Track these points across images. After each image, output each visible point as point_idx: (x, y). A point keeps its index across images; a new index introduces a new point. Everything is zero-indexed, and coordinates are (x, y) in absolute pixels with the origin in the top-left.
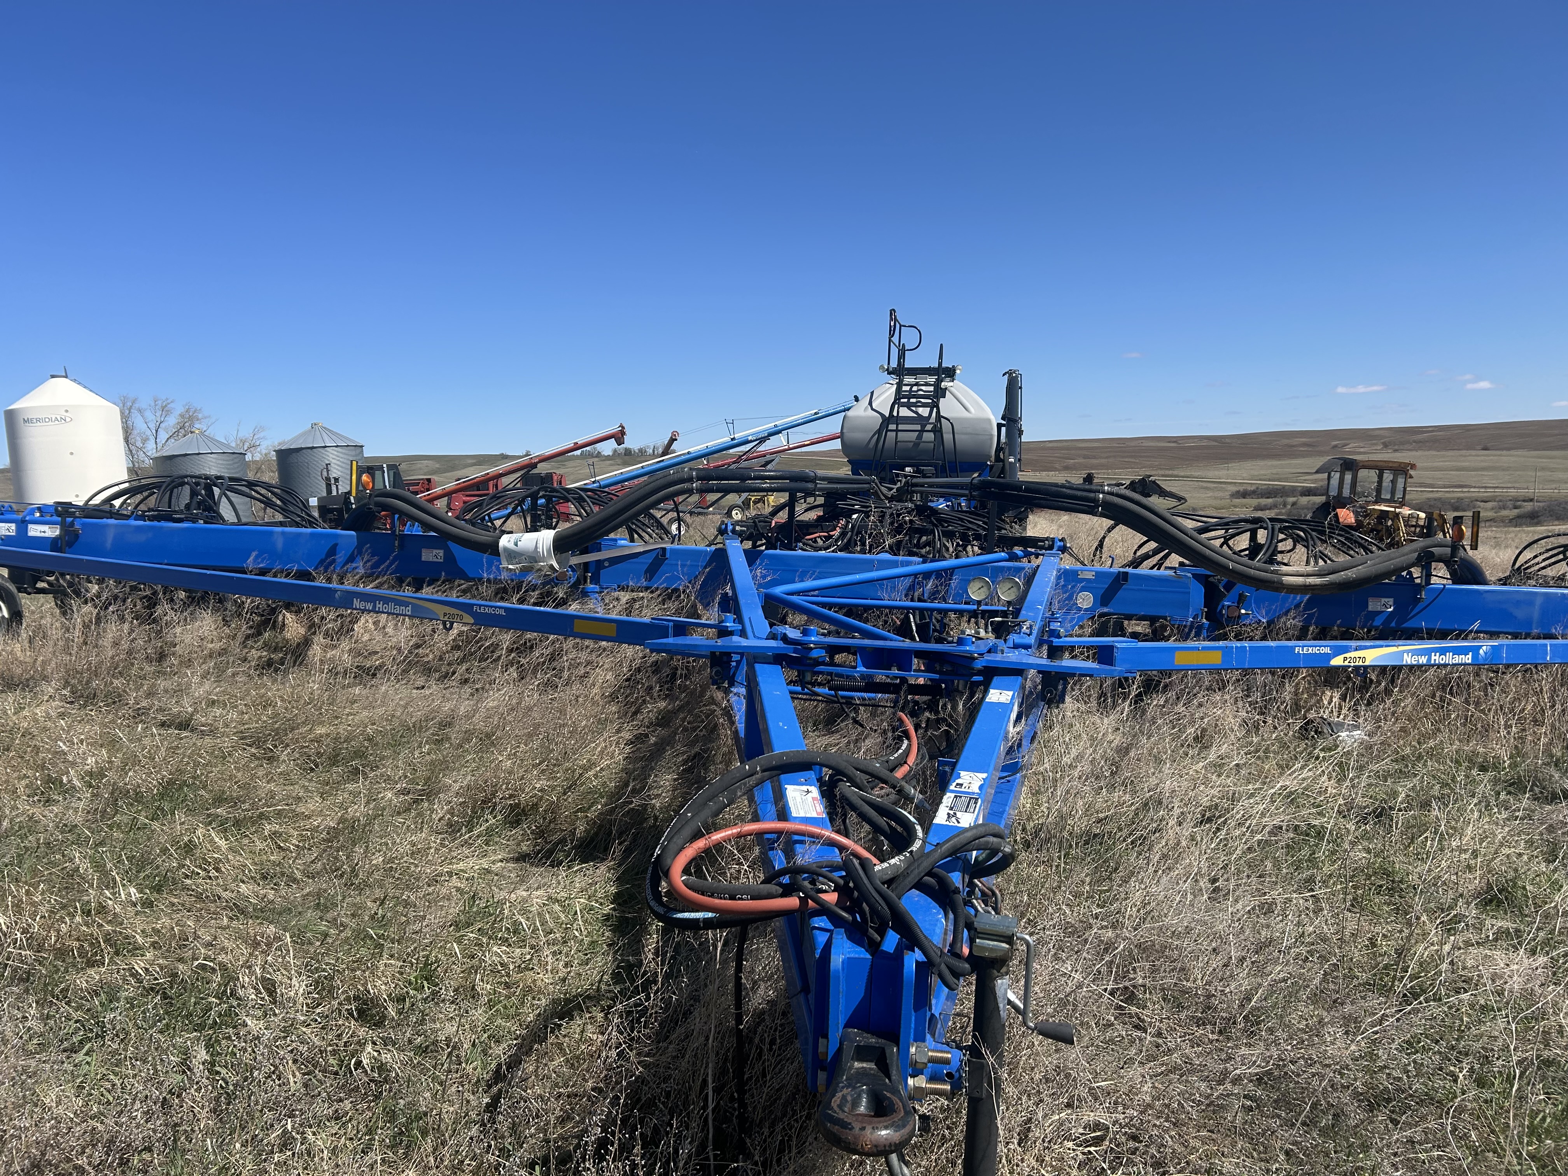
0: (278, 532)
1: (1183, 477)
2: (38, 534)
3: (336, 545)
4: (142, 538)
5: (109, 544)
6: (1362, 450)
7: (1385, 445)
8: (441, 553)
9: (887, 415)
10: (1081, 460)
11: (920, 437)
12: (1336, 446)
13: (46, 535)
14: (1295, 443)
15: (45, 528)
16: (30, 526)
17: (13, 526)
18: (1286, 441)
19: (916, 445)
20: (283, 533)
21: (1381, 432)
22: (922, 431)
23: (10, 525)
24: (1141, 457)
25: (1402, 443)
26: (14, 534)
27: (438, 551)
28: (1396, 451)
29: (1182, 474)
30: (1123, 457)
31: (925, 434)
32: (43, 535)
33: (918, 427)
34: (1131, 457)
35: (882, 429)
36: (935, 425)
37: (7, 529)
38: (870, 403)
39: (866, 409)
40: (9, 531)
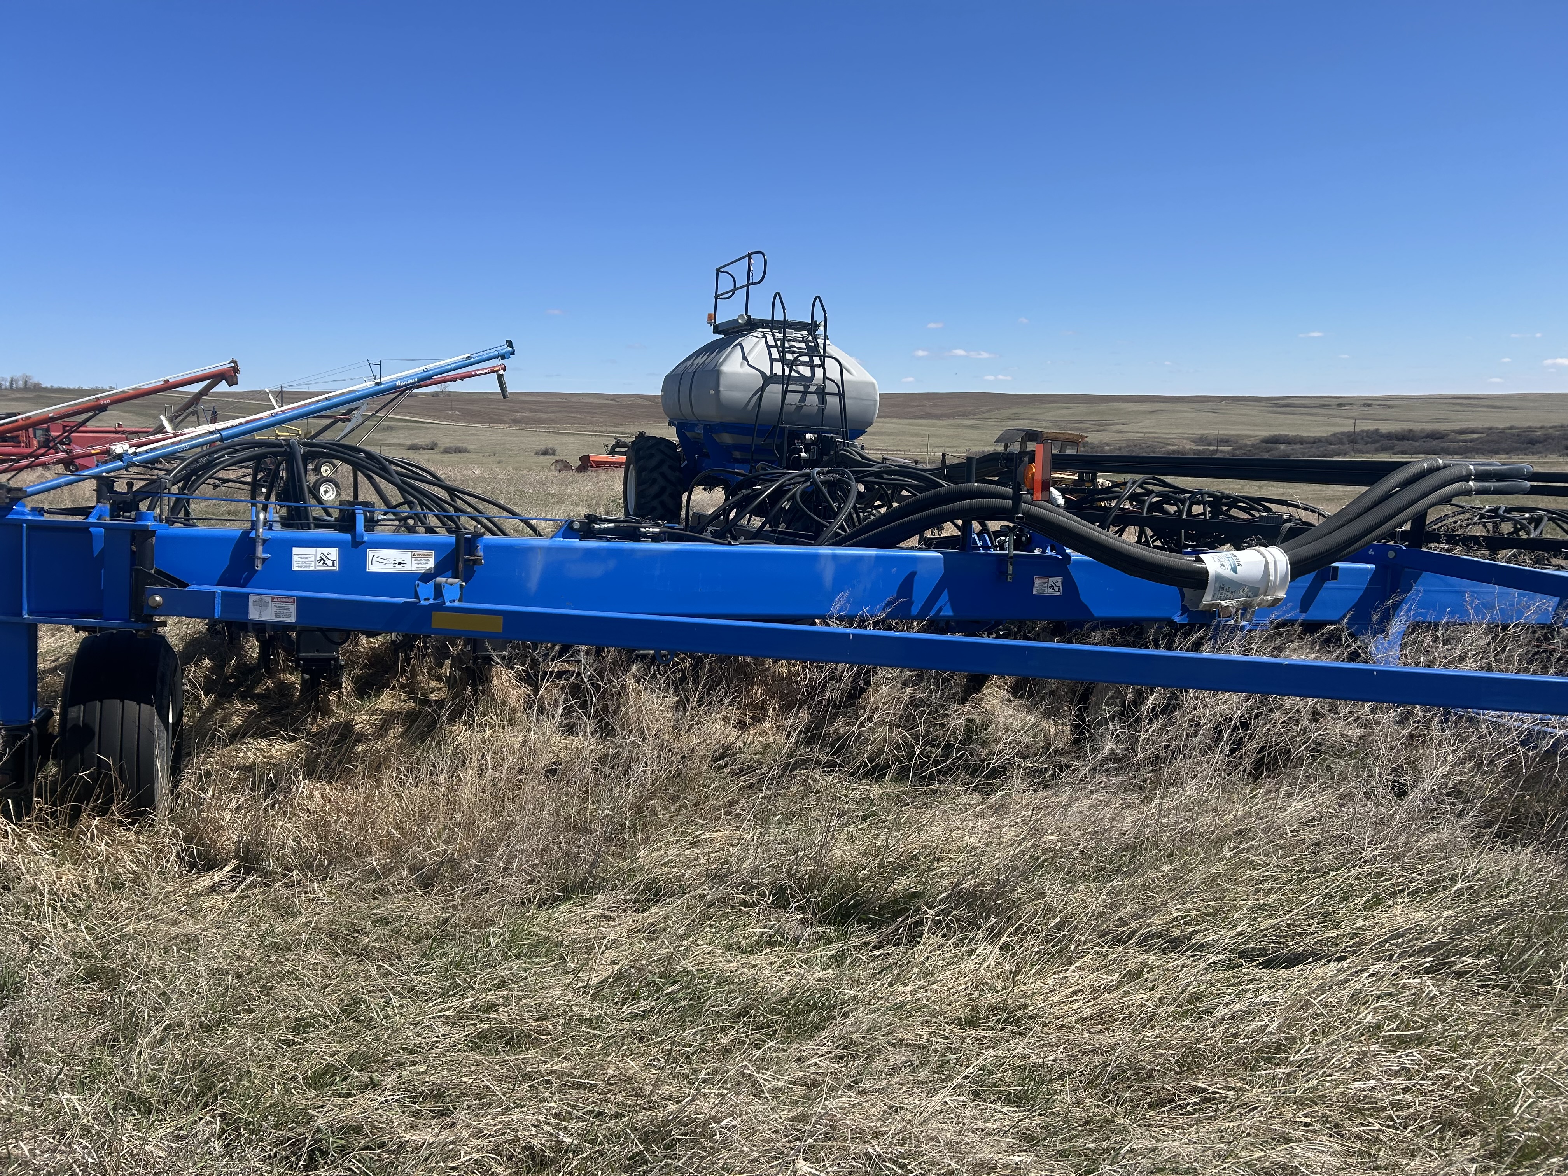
0: (826, 556)
2: (389, 568)
3: (913, 575)
4: (597, 570)
5: (534, 582)
8: (1059, 581)
9: (768, 373)
11: (803, 400)
13: (407, 569)
15: (405, 555)
16: (371, 553)
17: (333, 554)
19: (799, 408)
20: (835, 557)
22: (806, 392)
23: (326, 551)
26: (336, 568)
27: (1055, 579)
31: (809, 396)
32: (399, 569)
33: (802, 388)
35: (762, 389)
36: (819, 386)
37: (318, 558)
38: (745, 358)
39: (742, 364)
40: (325, 563)
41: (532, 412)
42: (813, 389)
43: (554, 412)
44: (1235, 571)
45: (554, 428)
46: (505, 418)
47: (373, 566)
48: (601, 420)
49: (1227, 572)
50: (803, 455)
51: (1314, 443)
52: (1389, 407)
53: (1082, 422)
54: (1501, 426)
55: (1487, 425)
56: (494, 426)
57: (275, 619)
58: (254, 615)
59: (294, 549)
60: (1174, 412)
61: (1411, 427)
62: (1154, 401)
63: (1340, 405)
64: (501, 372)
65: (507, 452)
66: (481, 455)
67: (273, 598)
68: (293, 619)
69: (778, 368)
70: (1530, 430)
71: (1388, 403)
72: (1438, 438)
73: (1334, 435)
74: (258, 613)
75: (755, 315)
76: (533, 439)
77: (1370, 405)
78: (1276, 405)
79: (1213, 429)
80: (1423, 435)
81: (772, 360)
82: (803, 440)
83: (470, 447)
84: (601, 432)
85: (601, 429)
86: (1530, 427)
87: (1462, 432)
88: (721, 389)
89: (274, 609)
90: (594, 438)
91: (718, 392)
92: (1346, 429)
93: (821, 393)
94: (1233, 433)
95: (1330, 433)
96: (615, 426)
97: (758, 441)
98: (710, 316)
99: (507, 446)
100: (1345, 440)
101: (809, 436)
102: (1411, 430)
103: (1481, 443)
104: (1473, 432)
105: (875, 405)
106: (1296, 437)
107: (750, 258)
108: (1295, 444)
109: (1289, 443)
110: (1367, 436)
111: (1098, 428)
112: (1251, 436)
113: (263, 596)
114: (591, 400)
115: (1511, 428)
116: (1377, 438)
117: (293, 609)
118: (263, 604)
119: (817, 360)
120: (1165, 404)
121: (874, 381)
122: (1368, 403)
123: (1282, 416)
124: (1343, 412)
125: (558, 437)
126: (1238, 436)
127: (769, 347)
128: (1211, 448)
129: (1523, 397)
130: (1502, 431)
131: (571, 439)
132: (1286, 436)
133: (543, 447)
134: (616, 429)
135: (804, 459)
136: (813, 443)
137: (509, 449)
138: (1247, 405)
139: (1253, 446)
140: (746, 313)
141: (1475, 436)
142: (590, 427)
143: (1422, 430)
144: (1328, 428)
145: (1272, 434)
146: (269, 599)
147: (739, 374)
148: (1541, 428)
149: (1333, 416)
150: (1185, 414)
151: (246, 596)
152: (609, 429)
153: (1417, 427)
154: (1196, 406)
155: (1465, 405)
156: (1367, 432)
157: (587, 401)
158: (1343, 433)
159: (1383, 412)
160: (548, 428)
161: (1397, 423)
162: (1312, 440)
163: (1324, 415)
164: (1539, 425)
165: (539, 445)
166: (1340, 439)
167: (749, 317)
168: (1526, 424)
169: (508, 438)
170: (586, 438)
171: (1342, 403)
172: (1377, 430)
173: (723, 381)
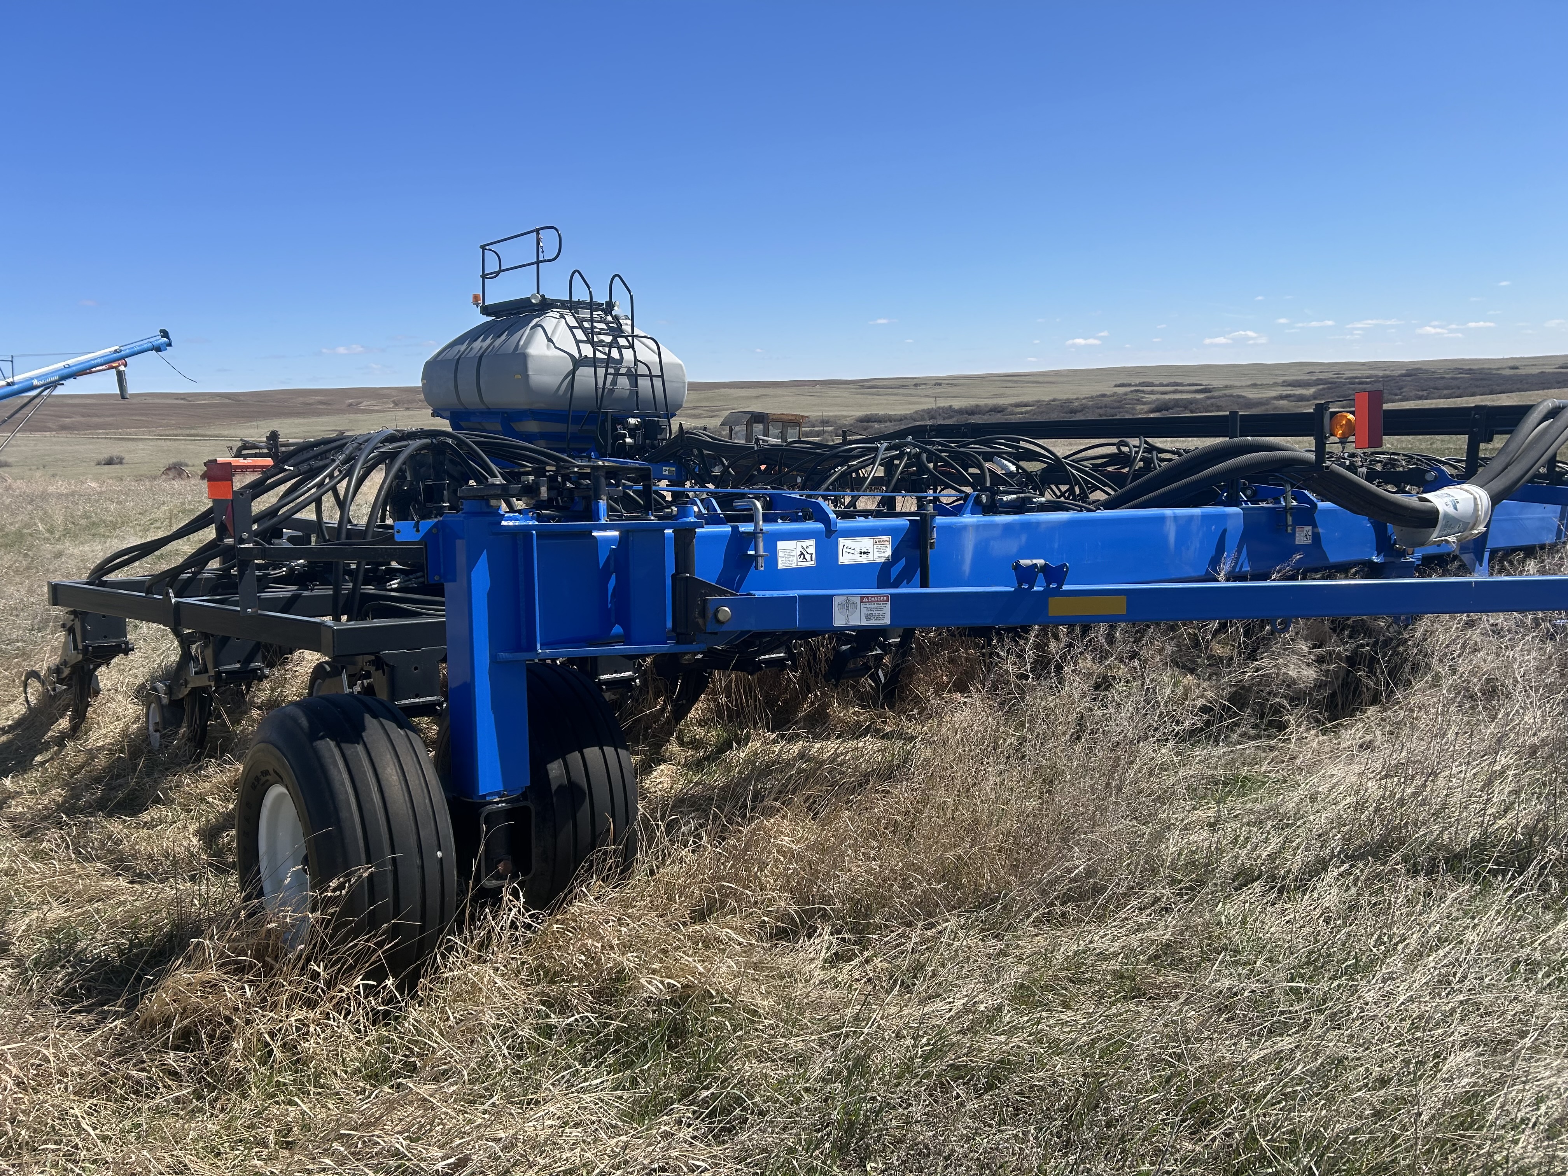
1: (211, 436)
2: (857, 559)
6: (376, 408)
7: (396, 404)
8: (1310, 530)
9: (577, 355)
10: (78, 419)
11: (614, 382)
12: (350, 405)
13: (870, 559)
14: (311, 401)
15: (869, 543)
16: (842, 542)
17: (810, 545)
18: (301, 399)
19: (613, 392)
21: (388, 392)
22: (616, 374)
23: (805, 543)
24: (155, 415)
25: (410, 402)
26: (813, 563)
27: (1307, 529)
28: (408, 409)
29: (209, 433)
30: (132, 415)
31: (620, 379)
32: (864, 559)
33: (612, 371)
34: (142, 415)
35: (573, 372)
36: (629, 369)
37: (799, 553)
38: (550, 340)
39: (548, 346)
40: (804, 558)
41: (83, 416)
42: (623, 371)
43: (112, 415)
44: (1456, 509)
45: (115, 434)
46: (50, 425)
47: (845, 559)
48: (174, 422)
49: (1450, 510)
50: (628, 440)
51: (901, 420)
52: (956, 385)
53: (694, 408)
54: (1047, 399)
55: (1035, 398)
56: (38, 435)
57: (865, 623)
58: (839, 621)
59: (779, 543)
60: (775, 396)
61: (977, 403)
62: (754, 387)
63: (916, 385)
64: (122, 368)
65: (60, 463)
66: (26, 468)
67: (862, 599)
68: (887, 621)
69: (587, 350)
70: (1068, 401)
71: (954, 382)
72: (999, 412)
73: (916, 412)
74: (845, 618)
75: (551, 295)
76: (91, 447)
77: (940, 384)
78: (863, 387)
79: (819, 411)
80: (987, 409)
81: (578, 342)
82: (626, 426)
83: (10, 460)
84: (176, 435)
85: (175, 432)
86: (1068, 399)
87: (1017, 405)
88: (530, 373)
89: (864, 611)
90: (168, 443)
91: (526, 376)
92: (925, 407)
93: (633, 376)
94: (831, 414)
95: (912, 411)
96: (192, 428)
97: (573, 428)
98: (476, 298)
99: (58, 456)
100: (926, 416)
101: (632, 421)
102: (977, 405)
103: (1034, 414)
104: (1026, 405)
105: (684, 387)
106: (885, 416)
107: (538, 234)
108: (886, 422)
109: (880, 422)
110: (943, 412)
111: (710, 414)
112: (846, 417)
113: (850, 598)
114: (156, 401)
115: (1054, 400)
116: (952, 414)
117: (887, 609)
118: (849, 606)
119: (622, 342)
120: (768, 389)
121: (681, 362)
122: (938, 383)
123: (869, 397)
124: (920, 390)
125: (124, 443)
126: (836, 416)
127: (571, 328)
128: (817, 429)
129: (1058, 373)
130: (1049, 403)
131: (141, 445)
132: (876, 415)
133: (106, 456)
134: (193, 432)
135: (630, 446)
136: (637, 427)
137: (63, 461)
138: (838, 388)
139: (851, 425)
140: (538, 293)
141: (1029, 408)
142: (160, 430)
143: (986, 405)
144: (910, 406)
145: (865, 413)
146: (857, 599)
147: (547, 357)
148: (1077, 399)
149: (911, 395)
150: (786, 398)
151: (830, 598)
152: (188, 432)
153: (982, 402)
154: (793, 390)
155: (1016, 382)
156: (943, 408)
157: (151, 401)
158: (923, 410)
159: (950, 389)
160: (107, 434)
161: (964, 399)
162: (899, 417)
163: (904, 395)
164: (1075, 397)
165: (101, 453)
166: (922, 416)
167: (543, 296)
168: (1065, 397)
169: (58, 448)
170: (159, 443)
171: (918, 383)
172: (951, 406)
173: (531, 366)
